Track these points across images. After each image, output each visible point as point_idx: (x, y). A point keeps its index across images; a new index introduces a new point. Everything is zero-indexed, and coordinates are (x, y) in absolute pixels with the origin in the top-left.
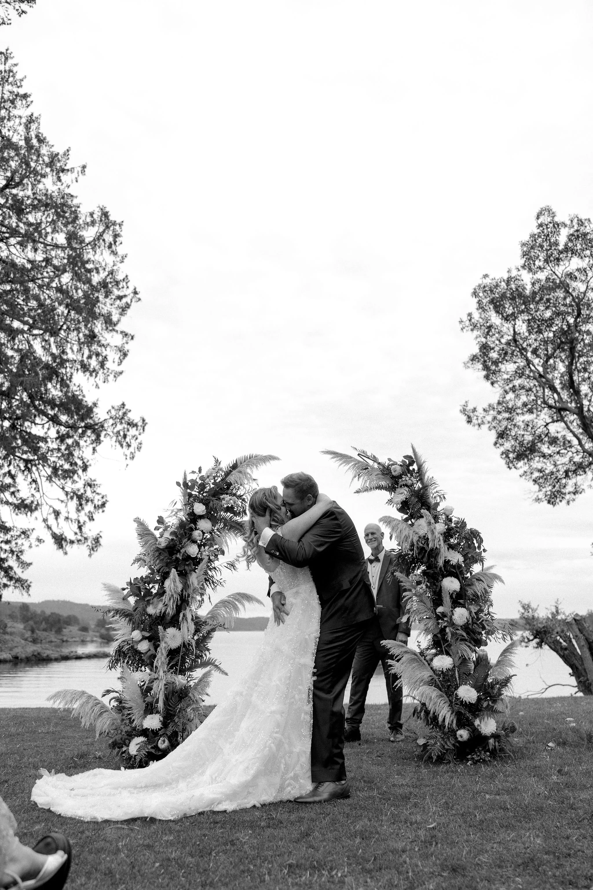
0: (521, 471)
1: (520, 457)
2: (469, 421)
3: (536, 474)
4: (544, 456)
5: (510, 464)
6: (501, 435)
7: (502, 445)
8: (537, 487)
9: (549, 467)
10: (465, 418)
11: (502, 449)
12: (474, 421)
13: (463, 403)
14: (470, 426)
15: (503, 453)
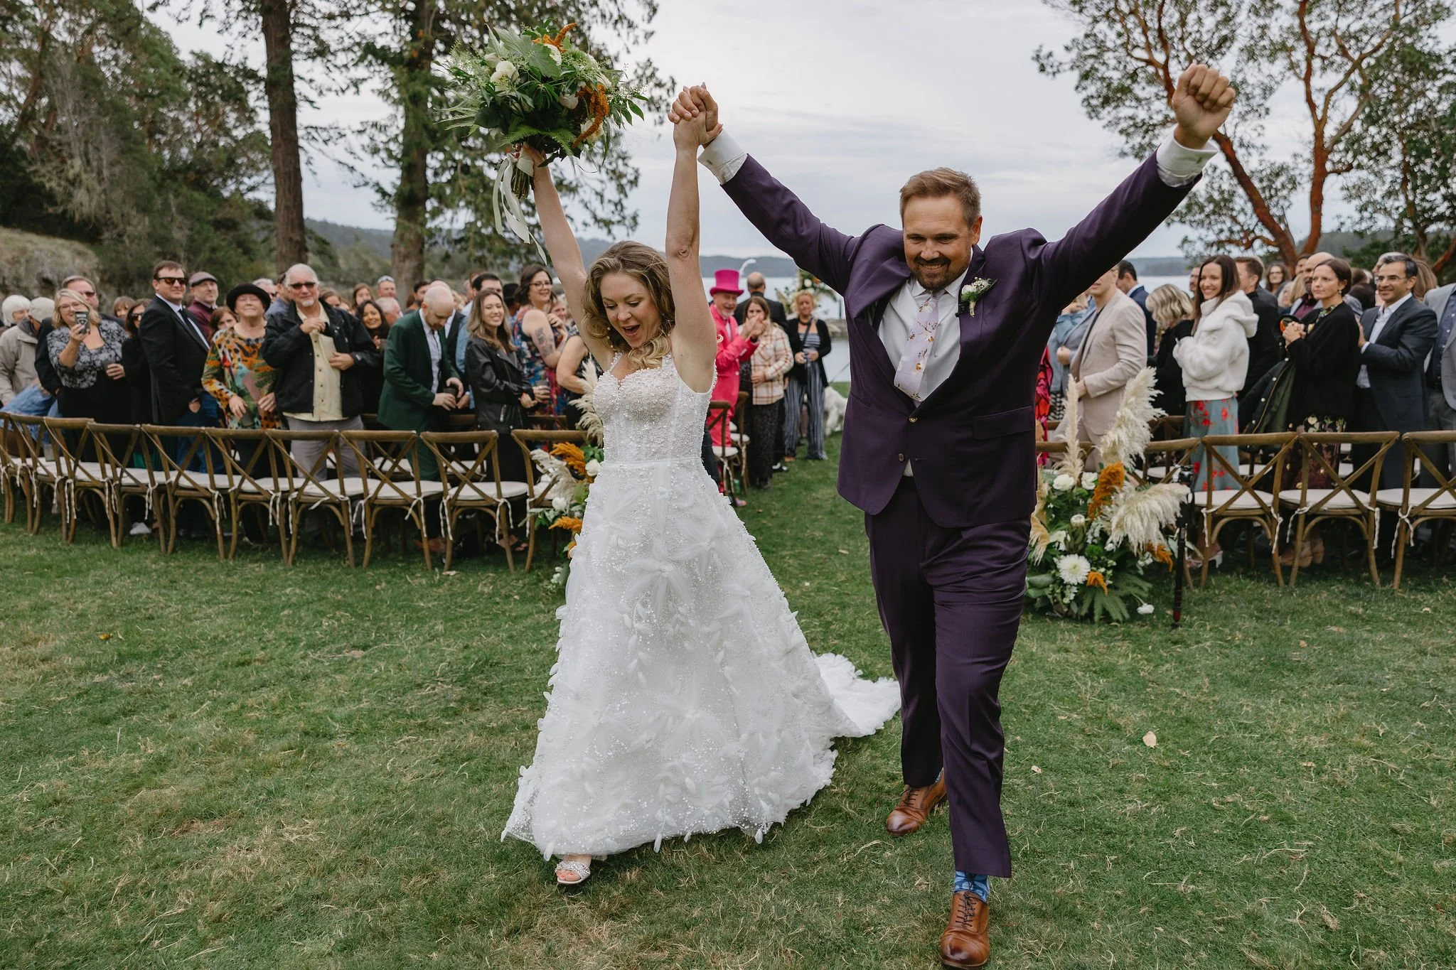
0: (1104, 122)
1: (1106, 101)
2: (1042, 69)
3: (1123, 125)
4: (1138, 100)
5: (1093, 112)
6: (1086, 76)
7: (1084, 89)
8: (1123, 138)
9: (1142, 114)
10: (1036, 66)
11: (1084, 94)
12: (1049, 69)
13: (1037, 48)
14: (1043, 75)
15: (1085, 100)
